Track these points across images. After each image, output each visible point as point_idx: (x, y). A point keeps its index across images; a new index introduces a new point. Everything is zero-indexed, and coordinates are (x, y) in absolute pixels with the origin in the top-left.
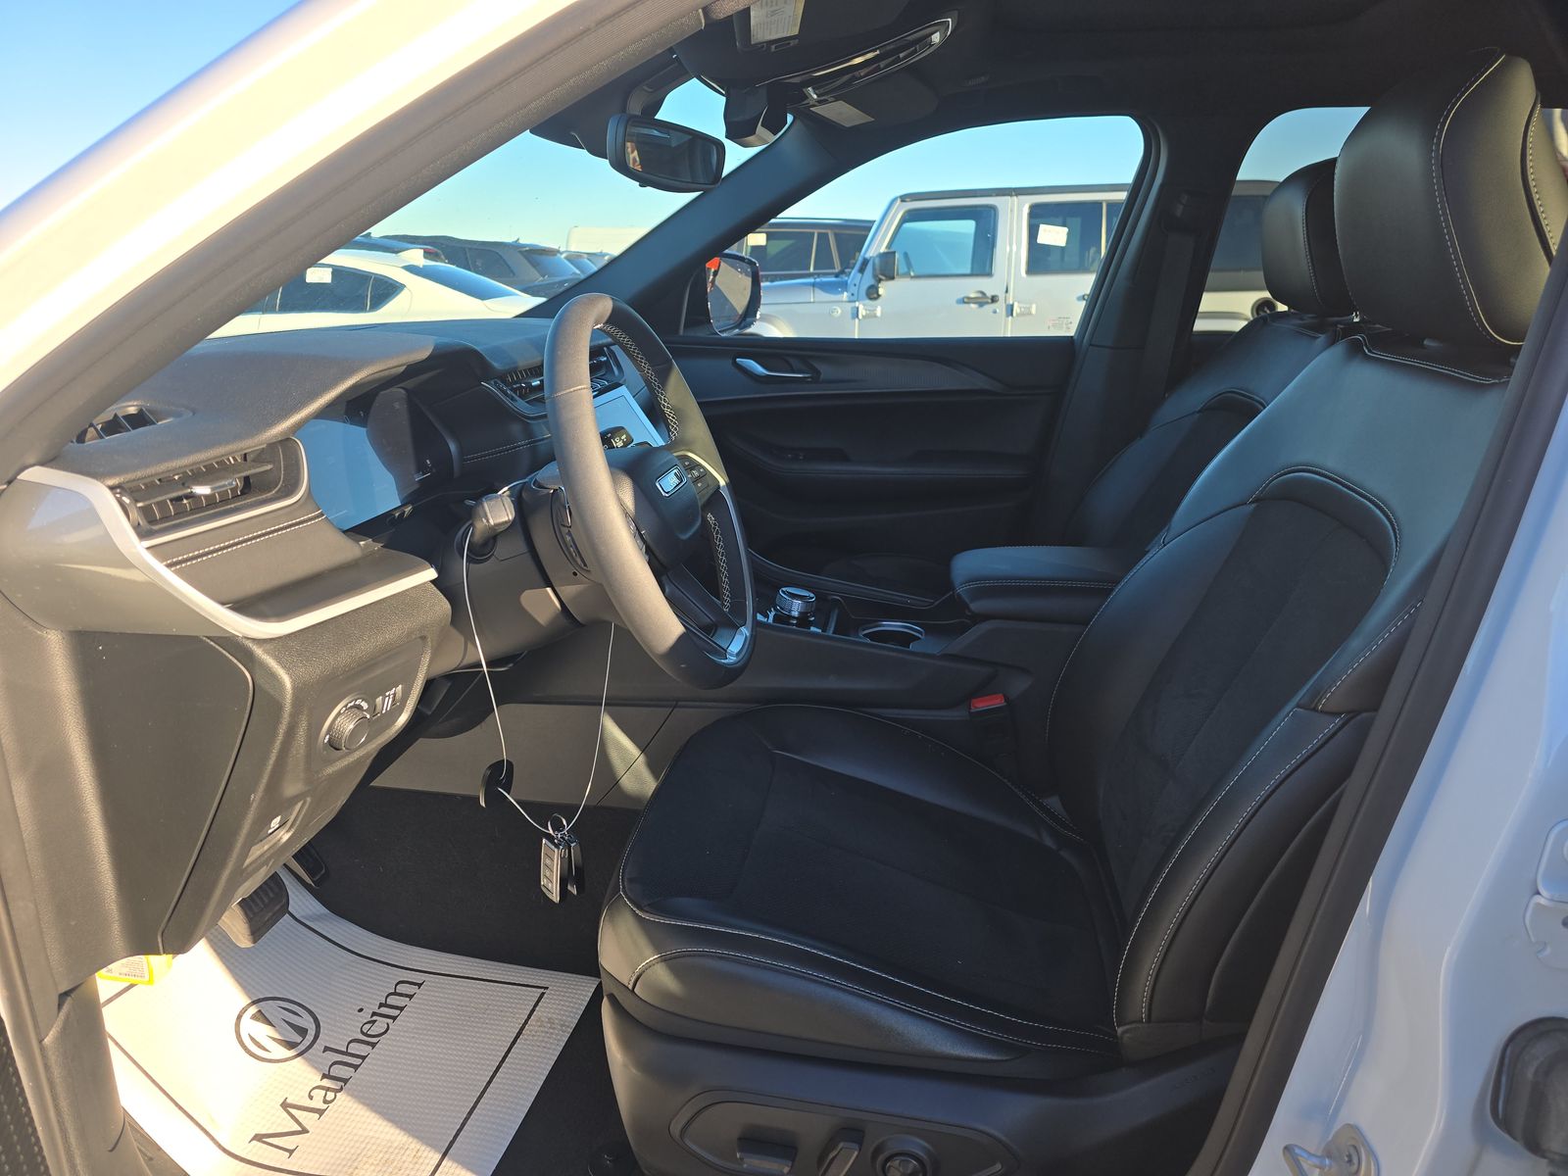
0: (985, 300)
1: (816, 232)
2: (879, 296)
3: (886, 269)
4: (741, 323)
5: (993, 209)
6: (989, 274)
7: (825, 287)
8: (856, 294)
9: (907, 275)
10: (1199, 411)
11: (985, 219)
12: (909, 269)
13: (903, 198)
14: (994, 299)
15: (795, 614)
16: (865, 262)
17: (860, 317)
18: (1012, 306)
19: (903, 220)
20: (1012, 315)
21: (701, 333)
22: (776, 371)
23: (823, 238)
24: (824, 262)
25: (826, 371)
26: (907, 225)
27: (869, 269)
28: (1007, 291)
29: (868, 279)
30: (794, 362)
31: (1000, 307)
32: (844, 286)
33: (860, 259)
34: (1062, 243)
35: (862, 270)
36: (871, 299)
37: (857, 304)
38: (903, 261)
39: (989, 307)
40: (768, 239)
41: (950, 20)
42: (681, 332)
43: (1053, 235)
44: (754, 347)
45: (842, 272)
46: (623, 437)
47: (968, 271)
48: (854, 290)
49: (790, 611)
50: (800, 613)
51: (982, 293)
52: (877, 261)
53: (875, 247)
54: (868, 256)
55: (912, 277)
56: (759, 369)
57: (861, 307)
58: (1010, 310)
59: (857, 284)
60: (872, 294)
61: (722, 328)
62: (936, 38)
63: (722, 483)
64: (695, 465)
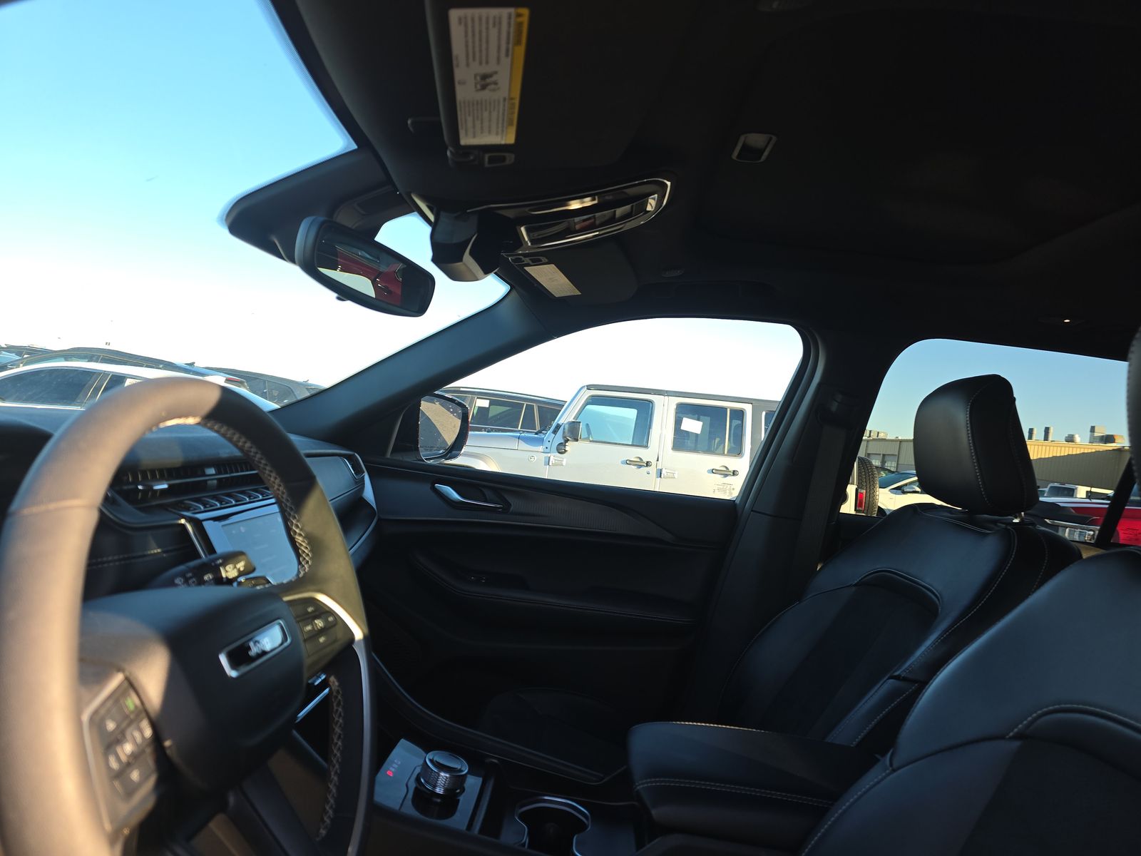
0: (642, 464)
1: (525, 404)
2: (566, 451)
3: (573, 432)
4: (447, 454)
5: (651, 402)
6: (646, 447)
7: (526, 440)
8: (549, 448)
9: (587, 439)
10: (855, 585)
11: (645, 410)
12: (589, 436)
13: (589, 387)
14: (648, 464)
15: (439, 790)
16: (558, 427)
17: (550, 464)
18: (661, 470)
19: (587, 403)
20: (660, 476)
21: (408, 458)
22: (469, 499)
23: (530, 408)
24: (529, 424)
25: (516, 504)
26: (589, 407)
27: (560, 432)
28: (658, 460)
29: (559, 438)
30: (488, 493)
31: (652, 469)
32: (541, 441)
33: (554, 424)
34: (698, 432)
35: (555, 432)
36: (559, 453)
37: (549, 455)
38: (585, 430)
39: (645, 469)
40: (490, 404)
41: (669, 183)
42: (388, 455)
43: (693, 426)
44: (453, 475)
45: (540, 432)
46: (238, 566)
47: (631, 443)
48: (548, 445)
49: (435, 786)
50: (446, 790)
51: (640, 459)
52: (567, 427)
53: (565, 418)
54: (560, 422)
55: (591, 441)
56: (455, 496)
57: (552, 458)
58: (660, 474)
59: (551, 441)
60: (561, 449)
61: (427, 456)
62: (651, 204)
63: (358, 634)
64: (324, 612)
